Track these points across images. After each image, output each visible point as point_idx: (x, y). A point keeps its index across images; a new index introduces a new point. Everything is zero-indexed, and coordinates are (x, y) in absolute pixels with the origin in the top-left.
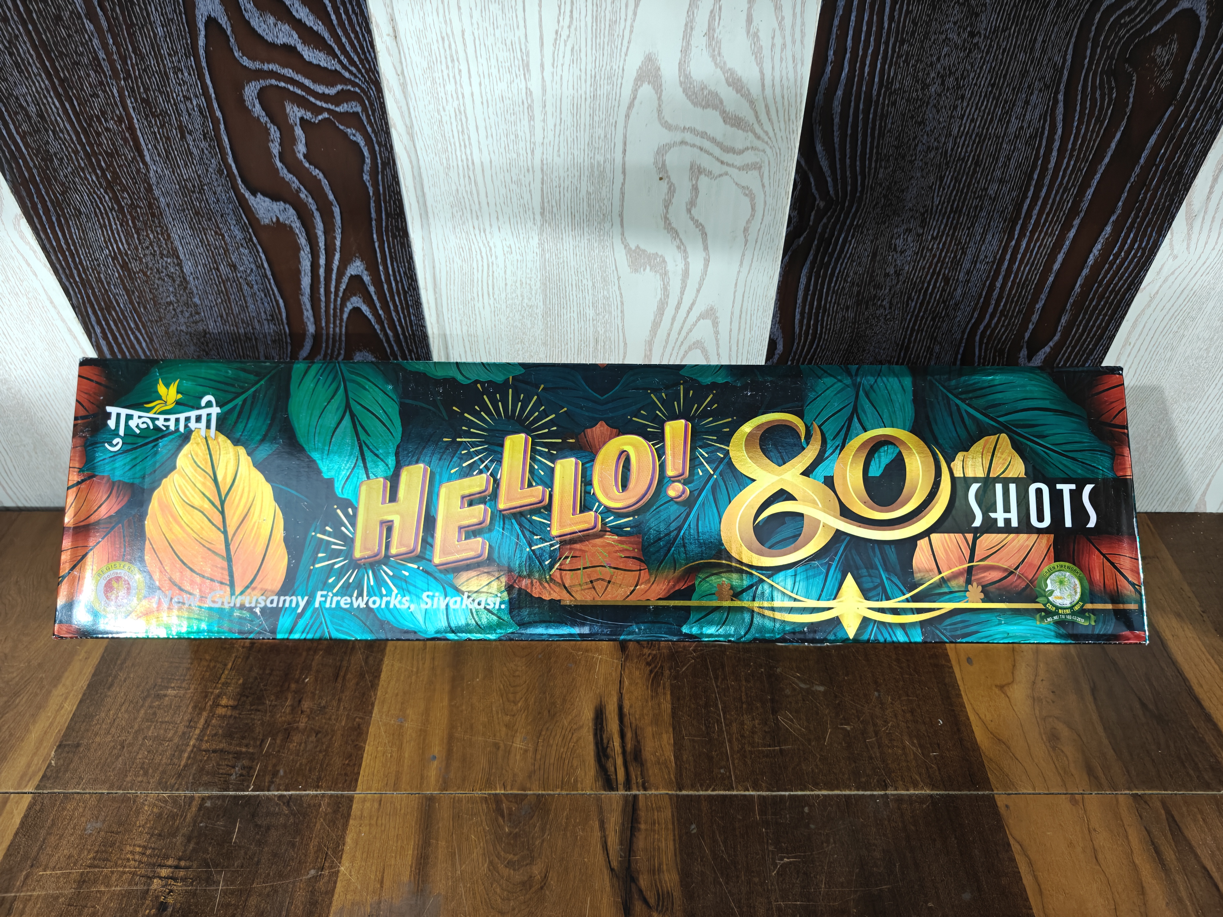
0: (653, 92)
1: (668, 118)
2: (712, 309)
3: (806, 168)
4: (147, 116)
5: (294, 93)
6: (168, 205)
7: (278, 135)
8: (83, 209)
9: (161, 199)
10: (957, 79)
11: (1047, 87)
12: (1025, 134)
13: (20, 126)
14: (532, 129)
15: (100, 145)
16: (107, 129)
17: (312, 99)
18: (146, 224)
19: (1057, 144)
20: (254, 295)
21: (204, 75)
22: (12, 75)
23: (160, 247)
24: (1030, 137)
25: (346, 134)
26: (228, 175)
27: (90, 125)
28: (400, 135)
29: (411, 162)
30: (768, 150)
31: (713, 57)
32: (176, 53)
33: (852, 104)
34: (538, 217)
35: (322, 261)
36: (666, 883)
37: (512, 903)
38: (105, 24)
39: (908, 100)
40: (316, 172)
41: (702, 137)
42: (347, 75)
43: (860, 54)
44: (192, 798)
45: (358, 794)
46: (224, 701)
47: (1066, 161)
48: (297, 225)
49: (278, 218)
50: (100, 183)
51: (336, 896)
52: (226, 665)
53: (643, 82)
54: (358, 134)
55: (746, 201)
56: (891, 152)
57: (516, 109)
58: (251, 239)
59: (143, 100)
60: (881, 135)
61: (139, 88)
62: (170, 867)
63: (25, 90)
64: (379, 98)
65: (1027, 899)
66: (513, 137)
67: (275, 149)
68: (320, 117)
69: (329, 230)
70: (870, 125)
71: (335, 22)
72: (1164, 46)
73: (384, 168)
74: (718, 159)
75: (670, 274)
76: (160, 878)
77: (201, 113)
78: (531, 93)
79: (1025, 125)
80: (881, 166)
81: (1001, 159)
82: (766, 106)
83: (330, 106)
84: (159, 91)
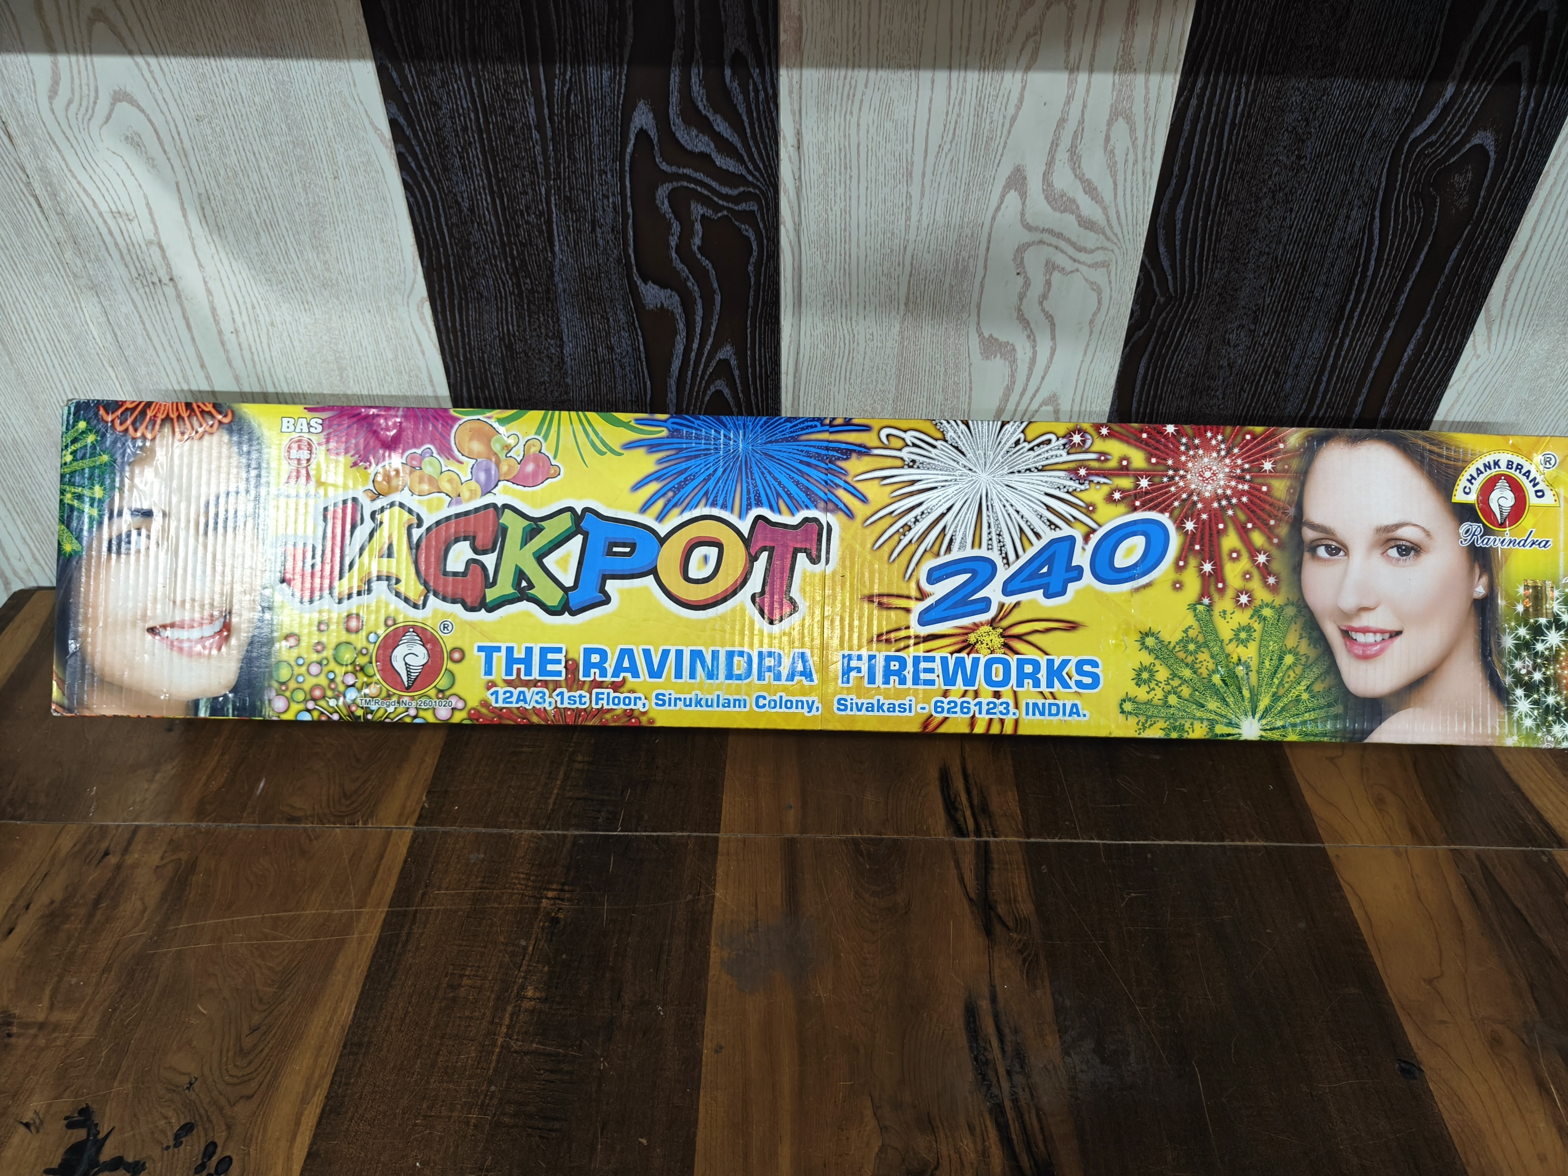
0: (1019, 198)
1: (1030, 220)
2: (1054, 395)
3: (1149, 269)
4: (566, 211)
5: (702, 194)
6: (564, 291)
7: (679, 228)
8: (485, 294)
9: (560, 285)
10: (1286, 194)
11: (1365, 204)
12: (1347, 244)
13: (451, 217)
15: (518, 235)
16: (527, 222)
17: (716, 199)
18: (540, 308)
19: (1374, 255)
20: (624, 376)
21: (625, 177)
22: (457, 175)
23: (547, 328)
24: (1351, 247)
25: (739, 229)
26: (625, 264)
27: (513, 218)
28: (787, 231)
29: (793, 256)
30: (1116, 250)
31: (1074, 169)
32: (605, 158)
33: (1193, 212)
34: (902, 307)
35: (695, 346)
36: (1022, 911)
37: (880, 924)
38: (549, 134)
39: (1242, 211)
40: (706, 263)
41: (1059, 238)
42: (750, 178)
43: (1202, 170)
44: (564, 836)
45: (721, 835)
46: (580, 758)
47: (1382, 268)
48: (678, 311)
49: (662, 304)
50: (508, 270)
51: (714, 916)
53: (1010, 189)
54: (750, 229)
55: (1094, 295)
56: (1226, 255)
57: (896, 210)
58: (633, 324)
59: (566, 197)
60: (1218, 240)
61: (565, 187)
62: (555, 890)
63: (464, 188)
64: (775, 200)
67: (673, 241)
68: (720, 215)
69: (707, 318)
70: (1208, 231)
71: (749, 135)
72: (1461, 174)
73: (768, 260)
74: (1071, 258)
75: (1019, 362)
76: (548, 899)
77: (615, 209)
78: (911, 197)
79: (1347, 236)
80: (1216, 267)
81: (1326, 266)
82: (1117, 212)
83: (730, 205)
84: (583, 191)
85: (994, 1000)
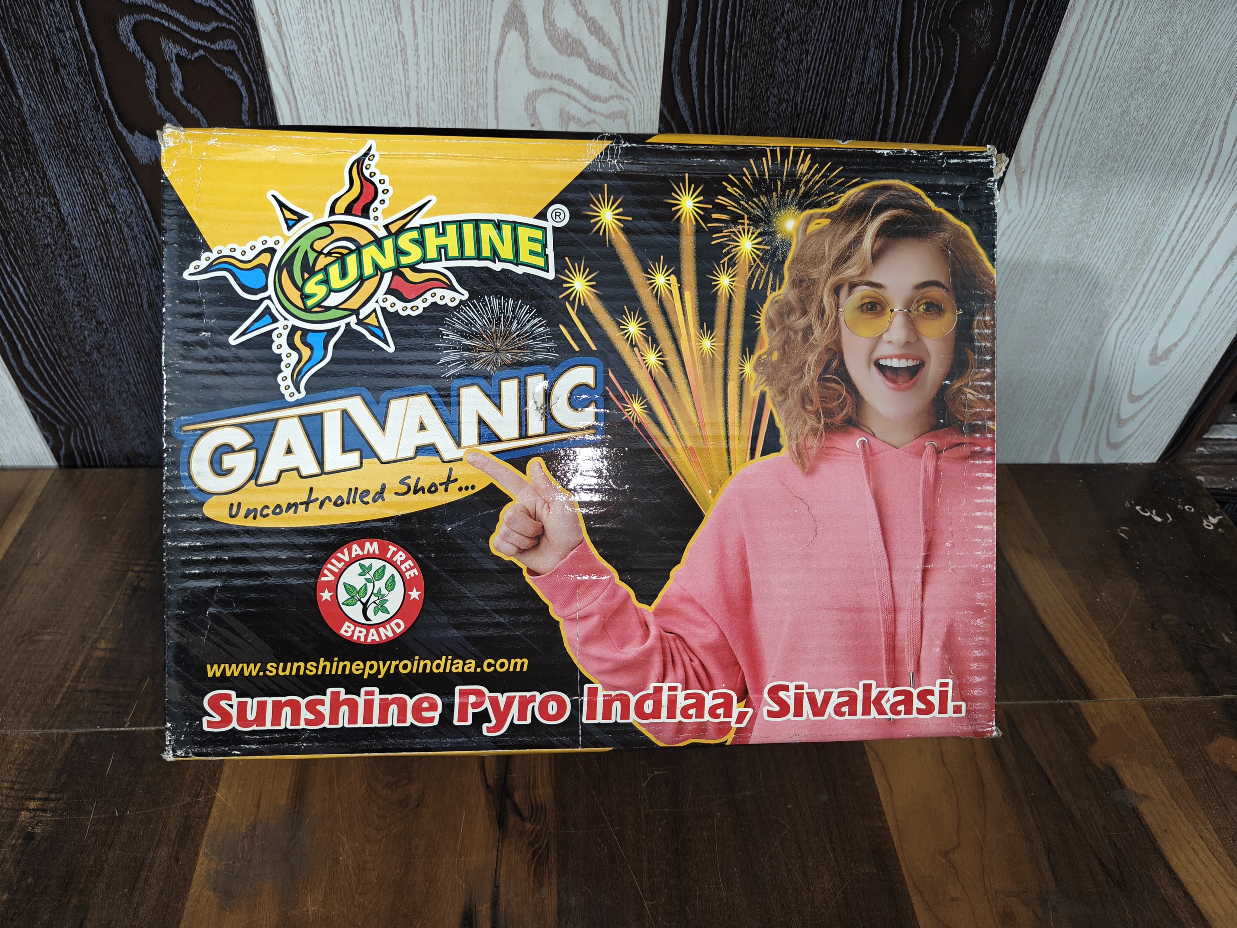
0: (520, 38)
1: (536, 64)
3: (669, 118)
4: (19, 47)
5: (169, 29)
6: (43, 141)
7: (154, 71)
9: (36, 135)
10: (800, 34)
11: (882, 44)
12: (866, 90)
14: (406, 71)
17: (187, 36)
18: (20, 161)
19: (895, 100)
20: (134, 238)
23: (36, 185)
24: (871, 92)
25: (223, 72)
26: (104, 112)
28: (277, 75)
29: (289, 103)
30: (632, 99)
31: (575, 6)
33: (707, 56)
36: (540, 797)
37: (388, 820)
39: (758, 53)
40: (194, 110)
41: (569, 85)
42: (221, 12)
43: (711, 6)
44: (65, 735)
46: (103, 645)
47: (904, 115)
49: (156, 157)
51: (211, 821)
52: (106, 611)
53: (510, 28)
54: (234, 73)
56: (746, 104)
57: (390, 51)
58: (130, 179)
59: (14, 30)
60: (736, 87)
61: (9, 18)
62: (39, 799)
64: (255, 37)
65: (878, 798)
66: (388, 80)
67: (152, 85)
68: (196, 54)
70: (725, 77)
72: (981, 9)
73: (262, 108)
74: (585, 107)
76: (28, 810)
77: (75, 46)
78: (403, 36)
79: (865, 80)
80: (737, 117)
81: (847, 114)
82: (628, 55)
83: (205, 43)
84: (31, 22)
85: (495, 903)
